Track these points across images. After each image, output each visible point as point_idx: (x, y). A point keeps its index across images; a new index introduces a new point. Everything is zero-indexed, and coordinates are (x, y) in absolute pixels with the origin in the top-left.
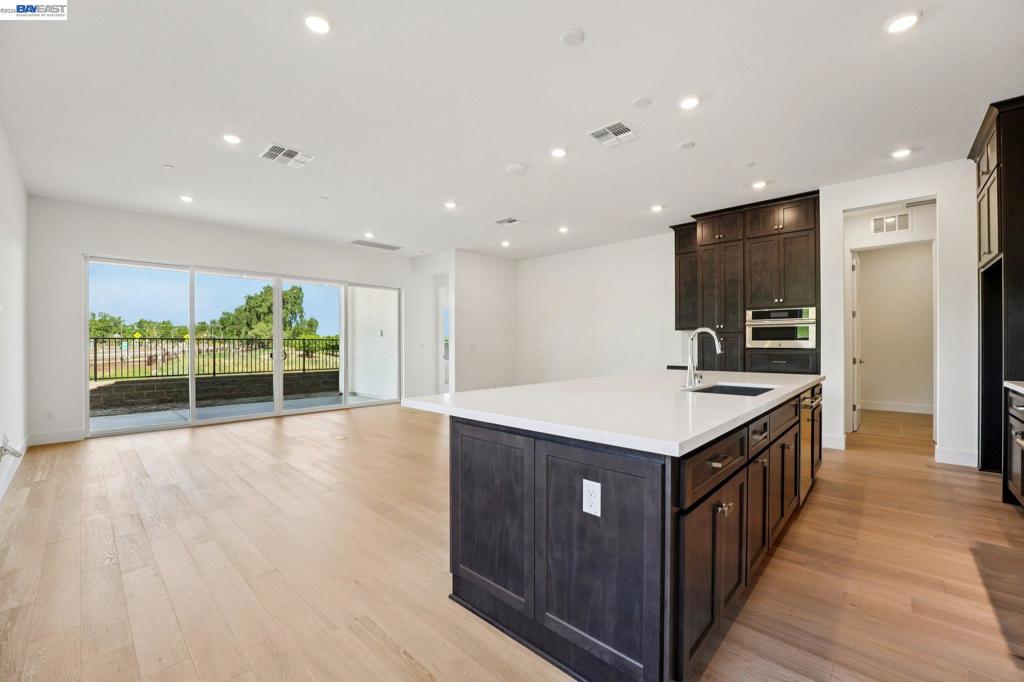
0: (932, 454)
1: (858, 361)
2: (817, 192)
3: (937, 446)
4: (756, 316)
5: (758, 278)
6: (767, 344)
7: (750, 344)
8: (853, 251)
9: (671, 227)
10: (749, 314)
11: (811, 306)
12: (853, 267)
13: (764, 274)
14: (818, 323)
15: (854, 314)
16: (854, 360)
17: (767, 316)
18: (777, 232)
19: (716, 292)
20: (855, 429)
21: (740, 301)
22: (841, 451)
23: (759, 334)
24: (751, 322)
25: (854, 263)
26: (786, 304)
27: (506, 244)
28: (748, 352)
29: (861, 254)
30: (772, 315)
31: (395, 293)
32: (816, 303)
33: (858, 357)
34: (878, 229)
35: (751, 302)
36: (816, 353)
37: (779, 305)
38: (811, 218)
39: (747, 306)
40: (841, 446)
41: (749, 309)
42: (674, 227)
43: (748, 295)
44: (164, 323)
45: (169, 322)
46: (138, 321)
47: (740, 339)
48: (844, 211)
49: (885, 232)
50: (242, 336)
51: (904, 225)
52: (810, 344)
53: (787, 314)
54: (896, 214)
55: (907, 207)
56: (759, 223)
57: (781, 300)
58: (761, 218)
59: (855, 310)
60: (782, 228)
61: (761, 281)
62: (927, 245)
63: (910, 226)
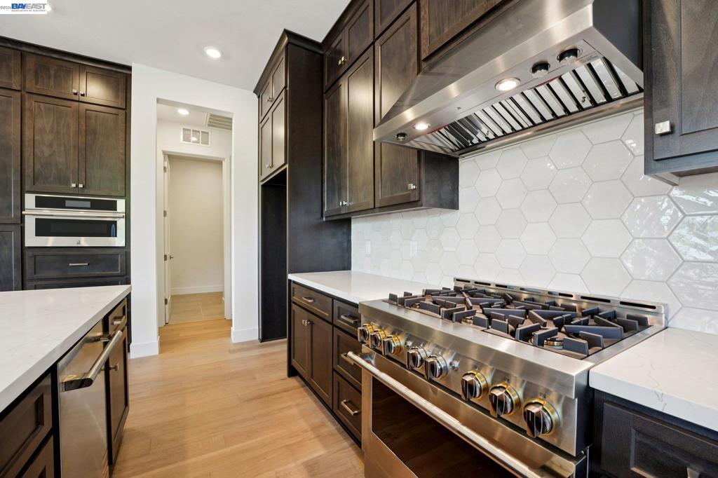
0: (229, 334)
1: (168, 257)
2: (129, 68)
3: (233, 329)
4: (41, 203)
5: (46, 151)
7: (33, 241)
8: (164, 153)
10: (30, 198)
11: (121, 197)
12: (165, 168)
14: (127, 218)
15: (165, 213)
16: (165, 256)
17: (60, 204)
18: (76, 98)
20: (167, 322)
21: (14, 179)
23: (44, 227)
24: (33, 211)
25: (166, 165)
26: (86, 191)
28: (27, 253)
29: (172, 158)
30: (68, 203)
32: (126, 195)
33: (168, 254)
34: (186, 138)
35: (33, 183)
36: (125, 251)
37: (77, 191)
38: (121, 95)
39: (27, 188)
41: (31, 192)
43: (28, 172)
47: (16, 235)
48: (159, 101)
49: (191, 142)
52: (119, 241)
53: (88, 204)
54: (201, 130)
55: (209, 125)
56: (49, 77)
57: (81, 186)
58: (52, 72)
59: (166, 210)
60: (83, 95)
61: (50, 155)
62: (219, 163)
63: (210, 143)
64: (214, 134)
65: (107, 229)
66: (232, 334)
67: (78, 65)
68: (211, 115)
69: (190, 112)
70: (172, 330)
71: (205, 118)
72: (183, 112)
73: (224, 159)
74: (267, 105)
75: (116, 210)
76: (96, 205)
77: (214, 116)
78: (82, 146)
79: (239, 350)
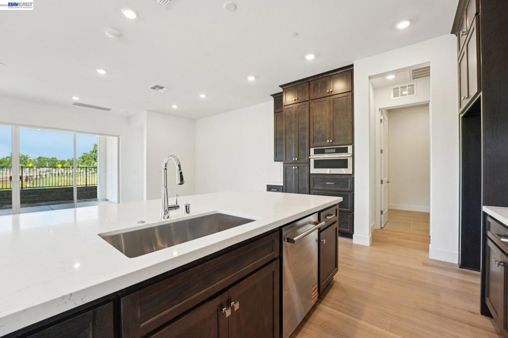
1: (385, 182)
2: (352, 66)
4: (316, 152)
5: (318, 126)
6: (327, 171)
7: (313, 171)
8: (381, 110)
9: (271, 95)
10: (312, 150)
11: (350, 145)
12: (381, 120)
13: (321, 123)
14: (353, 156)
15: (381, 151)
16: (381, 181)
17: (322, 152)
18: (329, 94)
19: (293, 136)
20: (382, 227)
21: (307, 141)
22: (367, 247)
23: (319, 164)
24: (313, 157)
25: (382, 118)
26: (334, 144)
27: (175, 107)
28: (311, 177)
30: (326, 151)
31: (116, 139)
32: (352, 143)
33: (385, 179)
34: (396, 95)
35: (313, 142)
36: (351, 177)
37: (330, 144)
39: (311, 145)
40: (367, 243)
41: (312, 147)
42: (273, 95)
43: (312, 138)
44: (53, 158)
45: (55, 158)
46: (38, 157)
47: (307, 168)
48: (370, 78)
49: (400, 97)
50: (91, 166)
51: (411, 92)
52: (349, 171)
53: (334, 151)
54: (407, 85)
55: (413, 79)
56: (318, 89)
57: (331, 141)
58: (319, 86)
59: (382, 149)
60: (331, 92)
61: (319, 128)
62: (426, 105)
63: (415, 92)
64: (419, 84)
65: (343, 164)
66: (430, 250)
67: (329, 77)
68: (413, 71)
69: (396, 75)
70: (384, 233)
71: (409, 75)
72: (391, 77)
73: (430, 101)
74: (463, 39)
75: (347, 152)
76: (339, 151)
77: (415, 70)
78: (332, 119)
79: (432, 266)
